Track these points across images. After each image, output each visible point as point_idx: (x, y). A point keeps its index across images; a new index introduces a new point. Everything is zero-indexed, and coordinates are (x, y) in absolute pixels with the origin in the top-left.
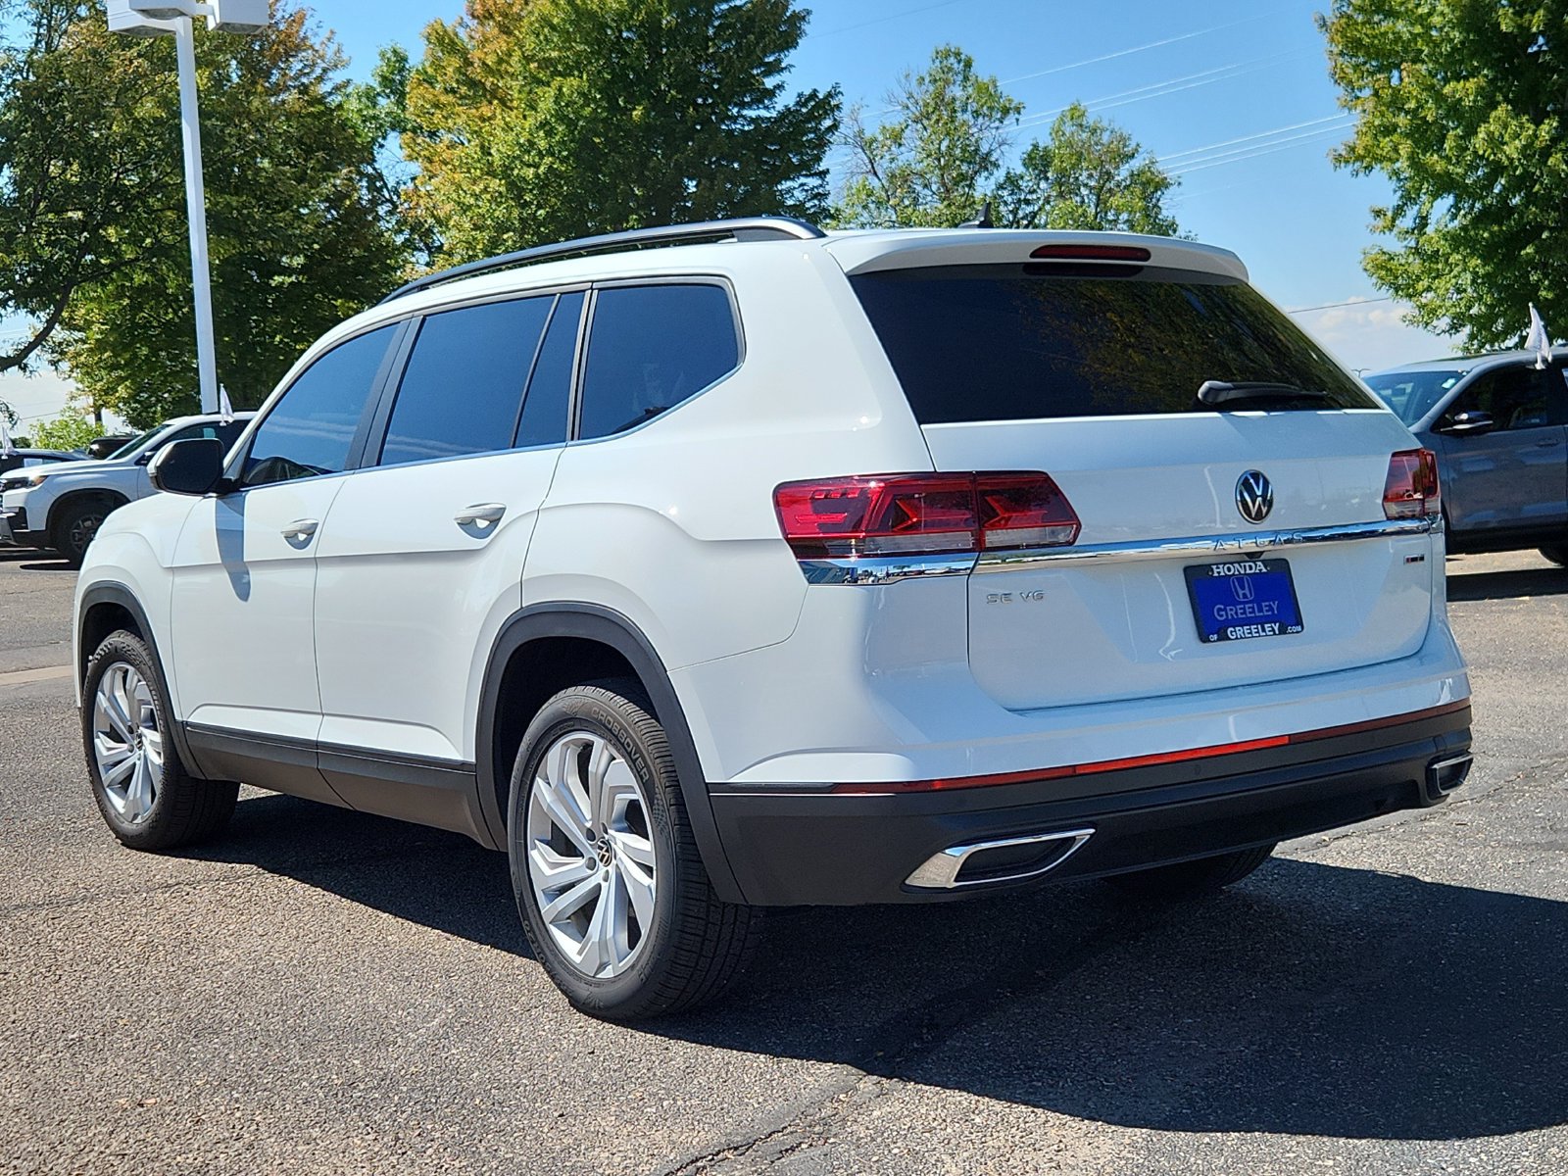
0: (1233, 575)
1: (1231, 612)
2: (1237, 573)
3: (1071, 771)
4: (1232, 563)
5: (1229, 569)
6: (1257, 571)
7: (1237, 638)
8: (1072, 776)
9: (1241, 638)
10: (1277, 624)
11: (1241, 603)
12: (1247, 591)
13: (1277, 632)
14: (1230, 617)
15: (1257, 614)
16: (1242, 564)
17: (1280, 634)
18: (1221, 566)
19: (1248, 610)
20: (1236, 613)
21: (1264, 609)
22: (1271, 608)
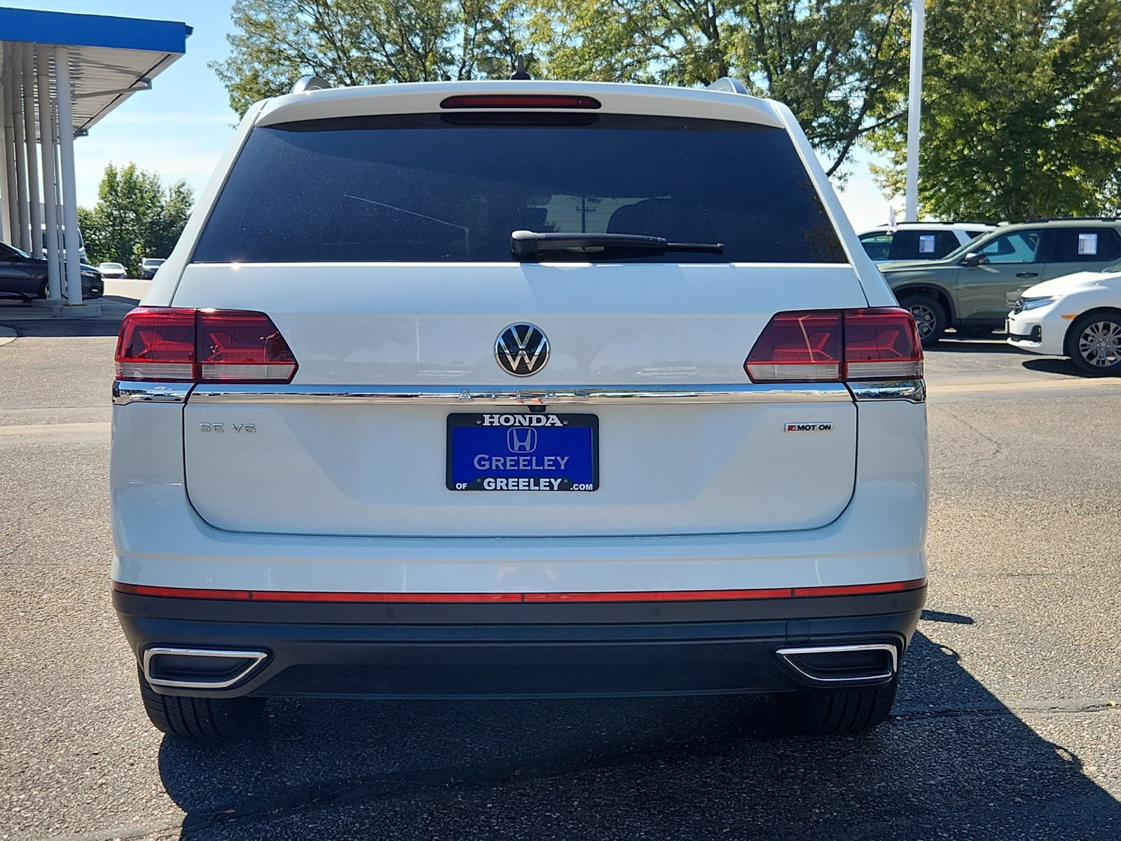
0: (513, 426)
1: (498, 462)
2: (517, 424)
3: (247, 596)
4: (512, 414)
5: (507, 420)
6: (548, 424)
7: (495, 489)
8: (248, 601)
9: (502, 489)
10: (559, 480)
11: (514, 455)
12: (527, 444)
13: (556, 488)
14: (494, 468)
15: (534, 467)
16: (527, 417)
17: (558, 490)
18: (496, 417)
19: (521, 463)
20: (504, 465)
21: (546, 463)
22: (556, 463)
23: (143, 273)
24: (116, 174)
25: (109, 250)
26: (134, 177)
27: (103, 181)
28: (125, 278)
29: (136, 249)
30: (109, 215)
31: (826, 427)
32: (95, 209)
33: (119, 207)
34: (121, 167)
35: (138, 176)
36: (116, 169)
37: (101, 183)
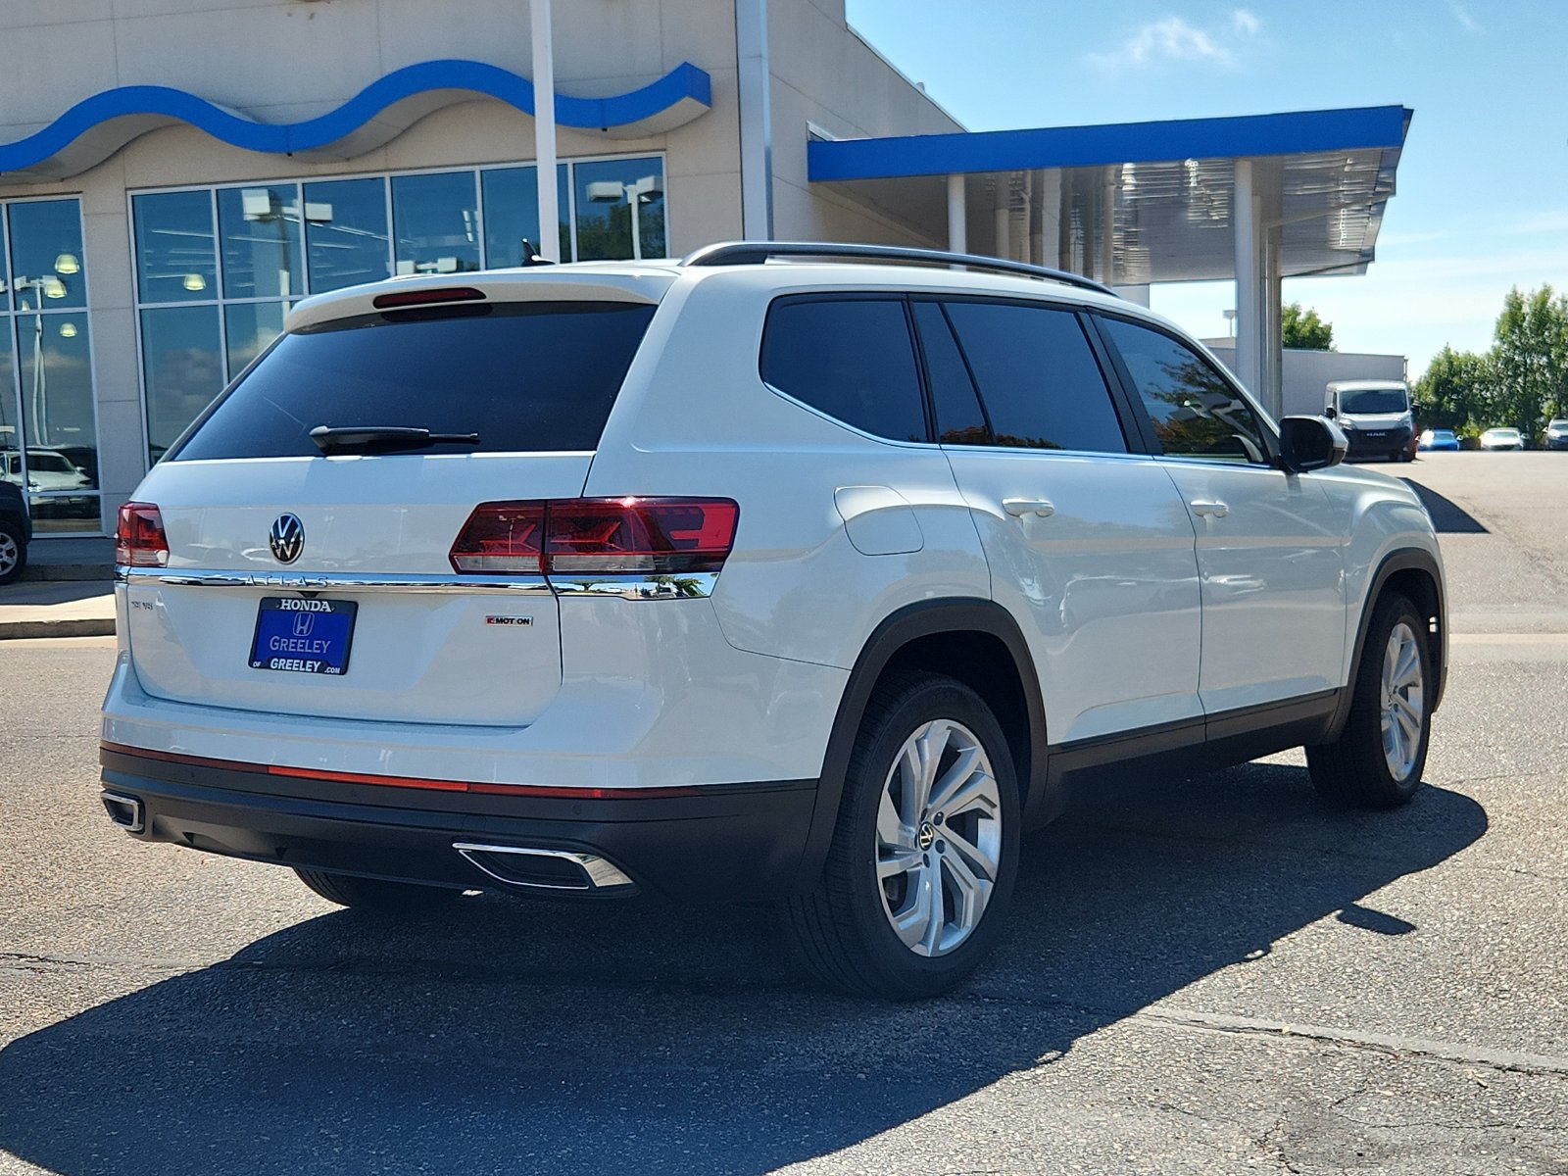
0: (299, 610)
1: (284, 644)
2: (302, 609)
4: (299, 599)
5: (296, 605)
6: (321, 610)
7: (276, 669)
9: (281, 669)
10: (319, 663)
11: (294, 637)
12: (305, 628)
13: (315, 670)
14: (280, 649)
15: (307, 651)
16: (309, 602)
17: (318, 672)
18: (289, 601)
19: (299, 646)
20: (288, 646)
21: (315, 646)
22: (321, 647)
23: (1547, 442)
24: (1523, 302)
25: (1506, 410)
26: (1549, 304)
27: (1503, 315)
28: (1520, 449)
29: (1546, 407)
30: (1509, 361)
31: (525, 621)
32: (1489, 354)
33: (1526, 350)
34: (1529, 291)
35: (1555, 304)
36: (1522, 295)
37: (1499, 318)
